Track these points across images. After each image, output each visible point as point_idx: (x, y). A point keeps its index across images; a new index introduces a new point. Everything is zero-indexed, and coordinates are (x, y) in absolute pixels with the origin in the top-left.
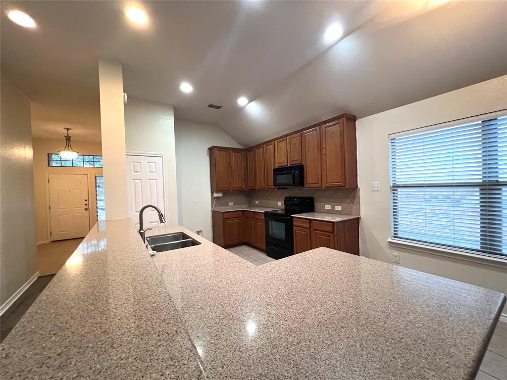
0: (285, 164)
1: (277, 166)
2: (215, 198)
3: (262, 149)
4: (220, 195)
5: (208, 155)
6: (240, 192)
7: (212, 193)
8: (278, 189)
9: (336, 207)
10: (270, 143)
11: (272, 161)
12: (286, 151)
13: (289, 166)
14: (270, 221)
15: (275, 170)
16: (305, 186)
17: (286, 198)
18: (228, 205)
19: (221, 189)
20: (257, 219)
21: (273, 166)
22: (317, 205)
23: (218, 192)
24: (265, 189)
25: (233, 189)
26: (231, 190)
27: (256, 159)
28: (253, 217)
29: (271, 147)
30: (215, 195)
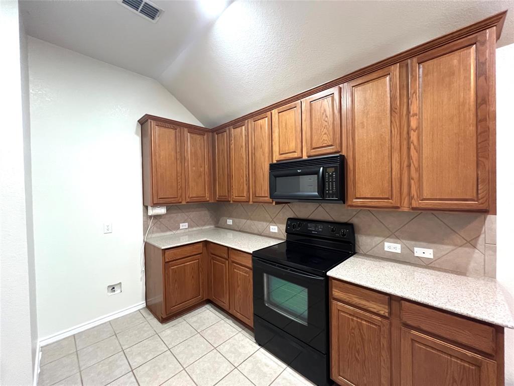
0: (296, 155)
1: (276, 158)
2: (151, 217)
3: (244, 127)
4: (162, 211)
5: (137, 133)
6: (199, 204)
7: (146, 208)
8: (277, 203)
9: (416, 249)
10: (263, 115)
11: (267, 150)
12: (299, 129)
13: (305, 157)
14: (265, 275)
15: (273, 167)
16: (349, 203)
17: (289, 219)
18: (178, 228)
19: (161, 201)
20: (233, 262)
21: (267, 159)
22: (364, 241)
23: (155, 205)
24: (249, 202)
25: (188, 200)
26: (184, 203)
27: (232, 146)
28: (226, 256)
29: (265, 122)
30: (152, 212)
